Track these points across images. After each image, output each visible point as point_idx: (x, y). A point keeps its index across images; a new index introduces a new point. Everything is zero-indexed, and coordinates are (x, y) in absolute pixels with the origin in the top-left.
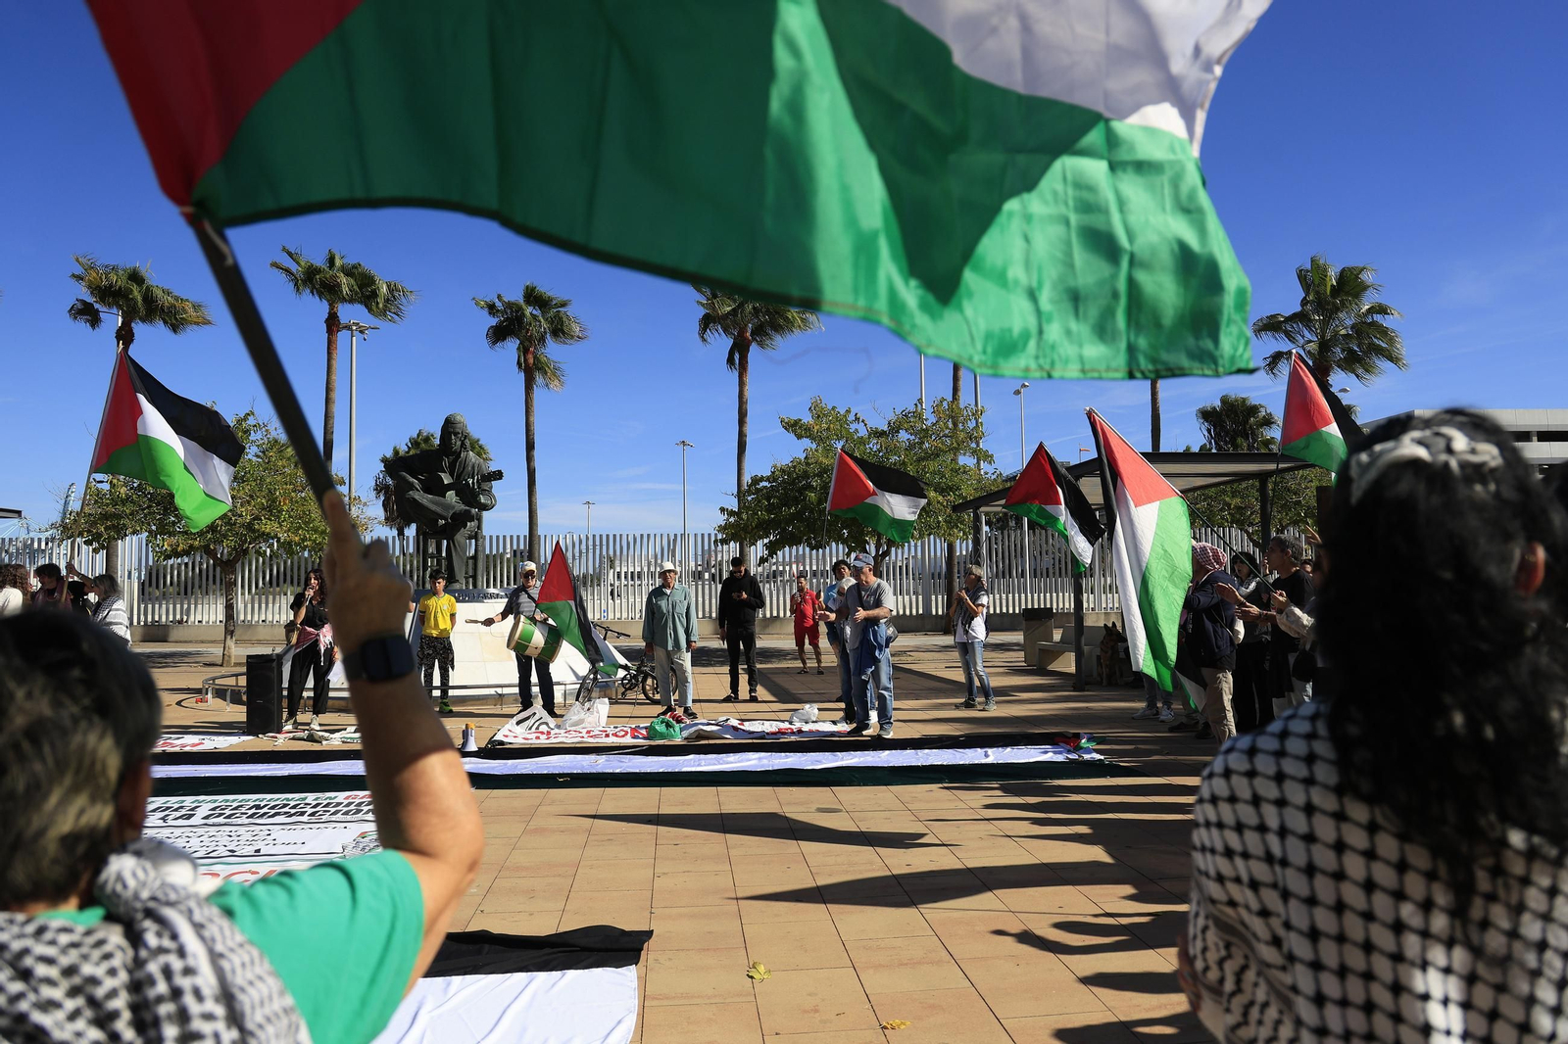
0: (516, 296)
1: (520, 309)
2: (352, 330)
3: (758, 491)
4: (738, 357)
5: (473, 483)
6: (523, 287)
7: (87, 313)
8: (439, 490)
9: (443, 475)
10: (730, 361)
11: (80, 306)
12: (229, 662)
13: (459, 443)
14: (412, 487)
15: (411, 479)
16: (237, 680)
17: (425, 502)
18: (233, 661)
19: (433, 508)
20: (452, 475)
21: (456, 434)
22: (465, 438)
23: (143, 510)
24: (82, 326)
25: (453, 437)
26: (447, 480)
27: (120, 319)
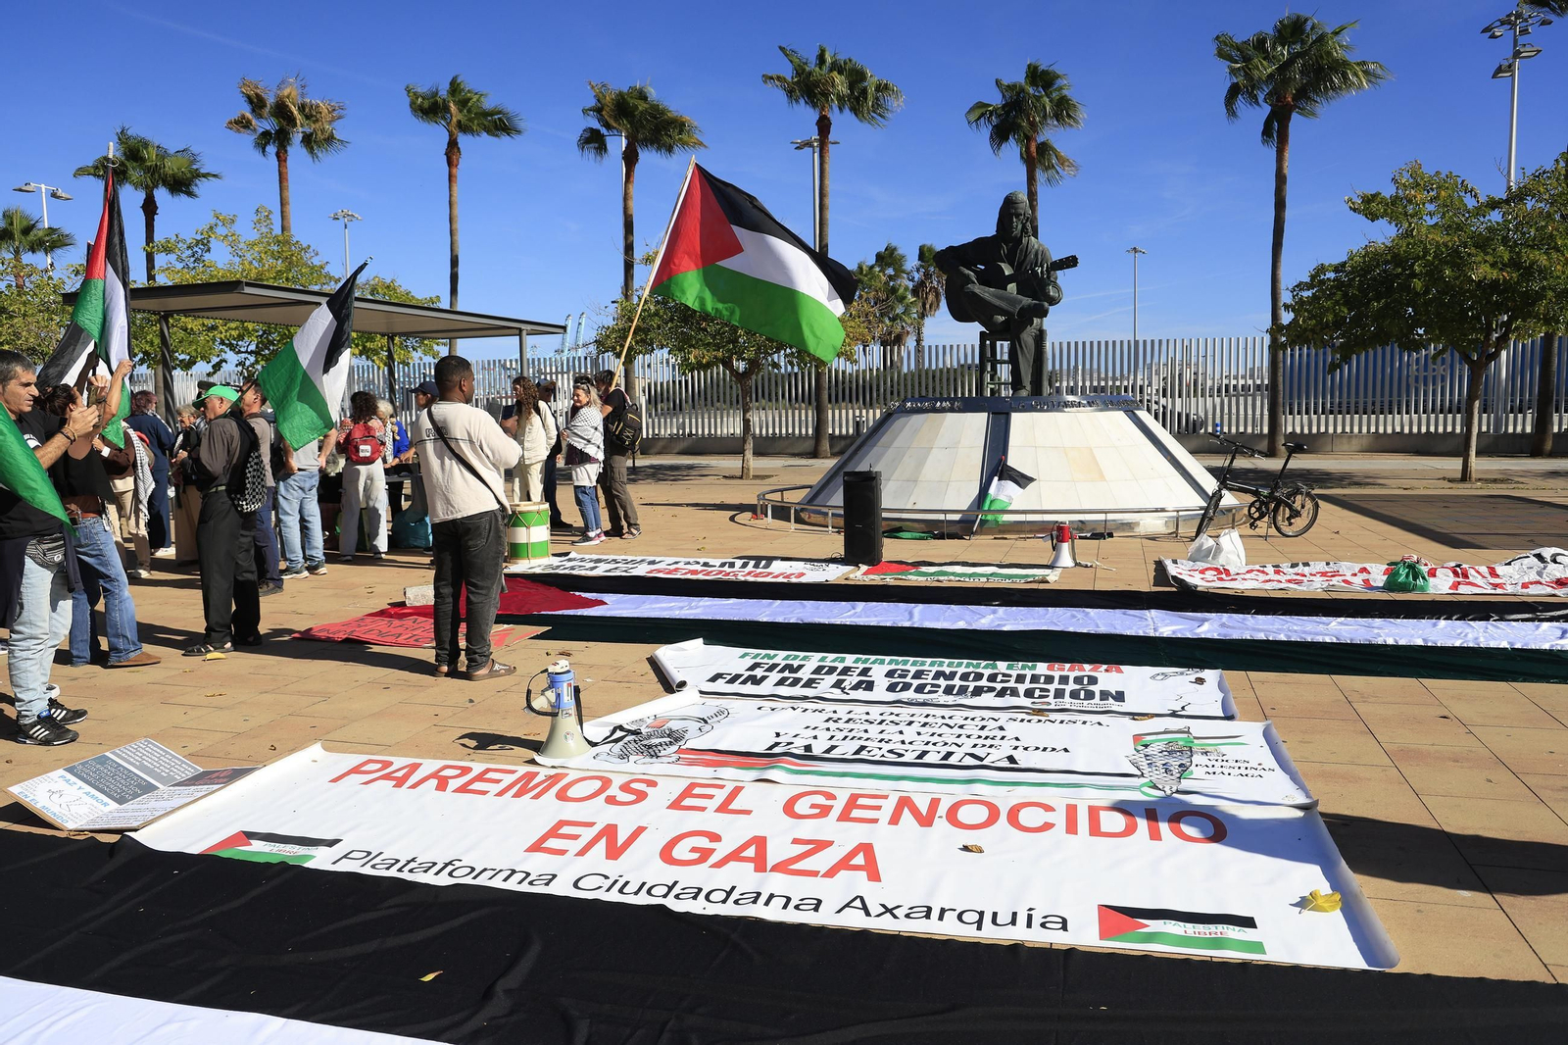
0: (1019, 77)
1: (1022, 90)
2: (813, 147)
3: (1322, 282)
4: (1276, 130)
5: (1042, 272)
6: (1024, 69)
7: (594, 141)
8: (1001, 282)
9: (1003, 265)
10: (1267, 132)
11: (587, 135)
12: (748, 474)
13: (1020, 227)
14: (969, 280)
15: (967, 272)
16: (782, 495)
17: (986, 296)
18: (751, 474)
19: (997, 302)
20: (1012, 265)
21: (1018, 216)
22: (1027, 221)
23: (667, 323)
24: (590, 154)
25: (1015, 220)
26: (1008, 271)
27: (624, 142)
